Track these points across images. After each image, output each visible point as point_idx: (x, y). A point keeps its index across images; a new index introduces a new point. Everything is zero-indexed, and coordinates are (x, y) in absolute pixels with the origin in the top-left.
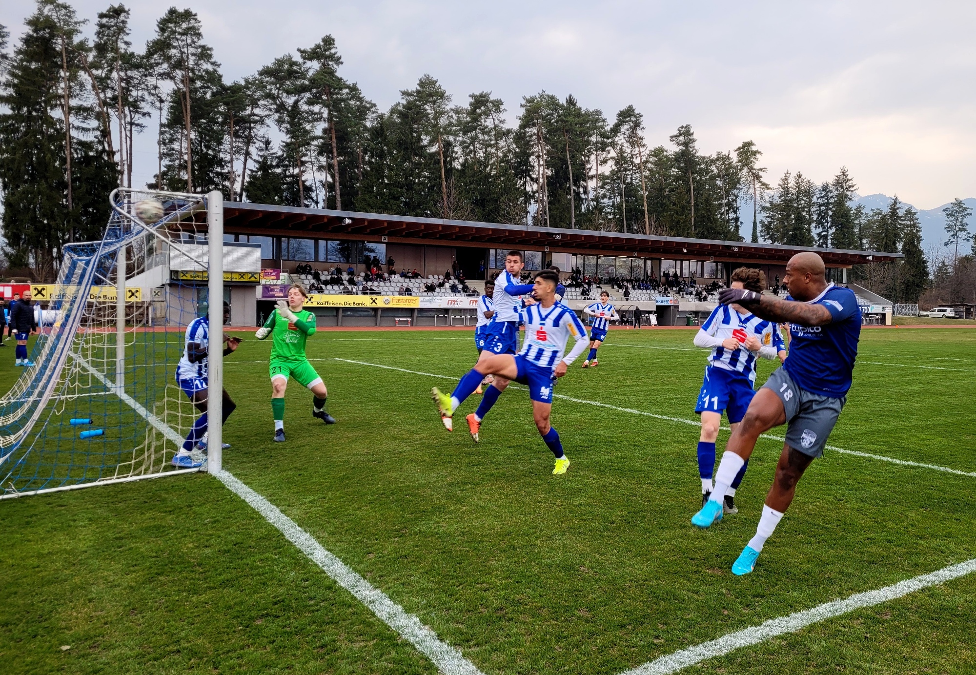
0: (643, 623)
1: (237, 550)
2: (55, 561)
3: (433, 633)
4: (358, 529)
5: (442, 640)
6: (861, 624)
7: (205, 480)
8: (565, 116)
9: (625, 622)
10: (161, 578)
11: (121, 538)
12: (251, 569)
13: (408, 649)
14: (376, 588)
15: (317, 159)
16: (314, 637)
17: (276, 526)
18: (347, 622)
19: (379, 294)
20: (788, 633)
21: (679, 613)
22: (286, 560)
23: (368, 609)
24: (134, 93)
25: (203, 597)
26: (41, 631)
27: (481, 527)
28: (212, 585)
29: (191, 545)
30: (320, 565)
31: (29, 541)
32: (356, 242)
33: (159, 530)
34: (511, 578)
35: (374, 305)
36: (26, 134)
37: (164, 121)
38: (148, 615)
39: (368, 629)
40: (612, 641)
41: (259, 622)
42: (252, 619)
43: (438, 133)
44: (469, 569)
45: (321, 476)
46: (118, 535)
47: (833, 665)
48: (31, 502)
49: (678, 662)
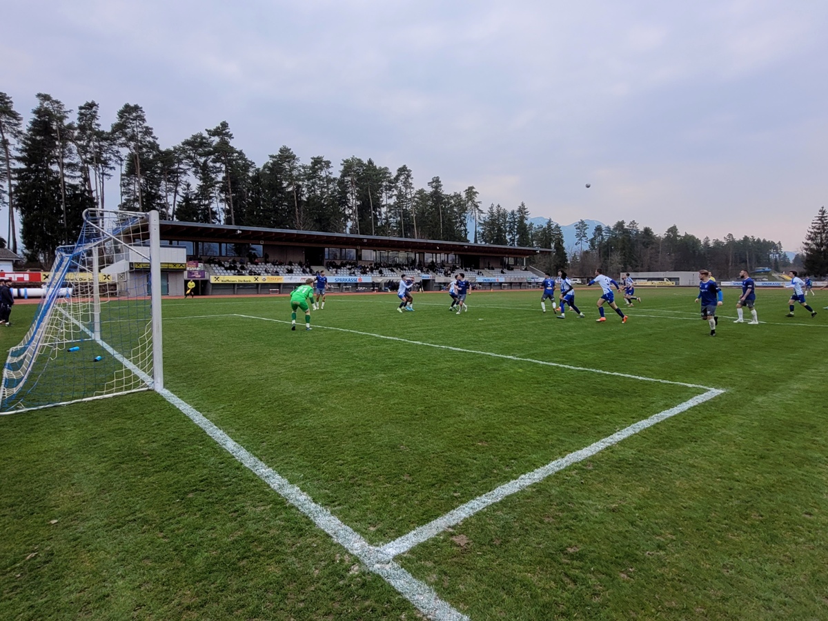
0: (445, 482)
1: (174, 444)
2: (50, 456)
3: (309, 498)
4: (255, 426)
5: (316, 503)
6: (576, 474)
7: (152, 396)
8: (367, 171)
9: (434, 482)
10: (122, 466)
11: (96, 438)
12: (185, 457)
13: (294, 510)
14: (269, 467)
15: (219, 194)
16: (229, 505)
17: (200, 425)
18: (251, 492)
19: (259, 274)
20: (535, 483)
21: (467, 474)
22: (208, 449)
23: (265, 483)
24: (104, 155)
25: (152, 479)
26: (37, 510)
27: (334, 421)
28: (158, 470)
29: (143, 441)
30: (231, 452)
31: (32, 442)
32: (244, 244)
33: (121, 432)
34: (357, 455)
35: (256, 282)
36: (34, 180)
37: (124, 172)
38: (114, 493)
39: (266, 497)
40: (428, 496)
41: (190, 496)
42: (186, 493)
43: (292, 179)
44: (329, 451)
45: (228, 391)
46: (93, 436)
47: (566, 504)
48: (35, 415)
49: (472, 508)
